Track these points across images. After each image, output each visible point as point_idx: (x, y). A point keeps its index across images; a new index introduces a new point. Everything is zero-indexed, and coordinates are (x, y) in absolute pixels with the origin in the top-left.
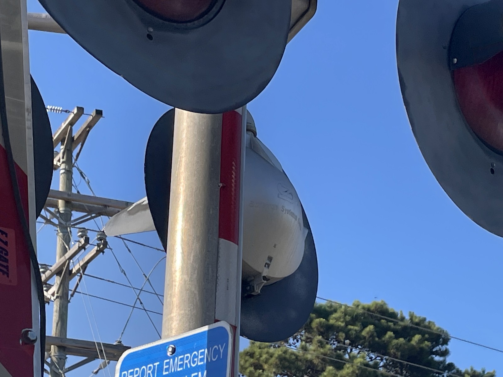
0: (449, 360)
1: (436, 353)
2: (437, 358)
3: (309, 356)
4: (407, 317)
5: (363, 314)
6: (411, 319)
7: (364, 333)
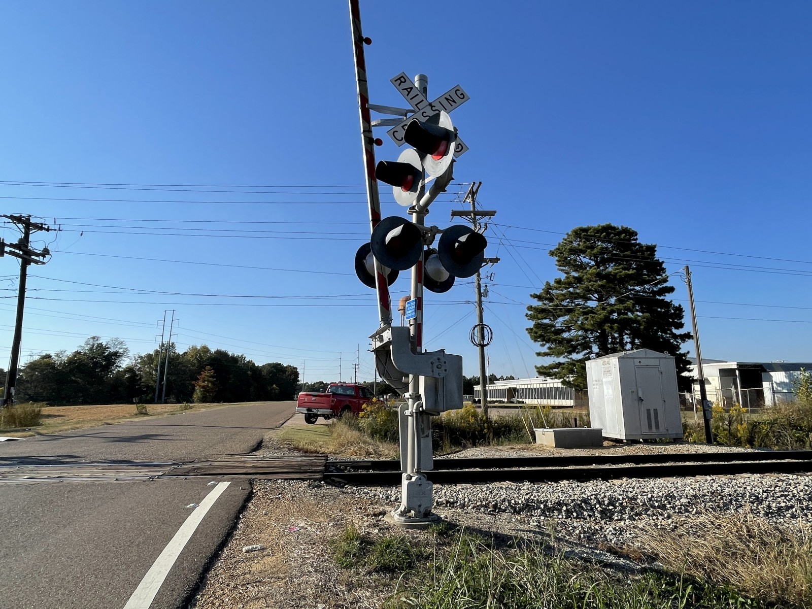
0: (638, 242)
1: (633, 240)
2: (633, 242)
3: (580, 247)
4: (620, 228)
5: (601, 229)
6: (622, 228)
7: (602, 236)
